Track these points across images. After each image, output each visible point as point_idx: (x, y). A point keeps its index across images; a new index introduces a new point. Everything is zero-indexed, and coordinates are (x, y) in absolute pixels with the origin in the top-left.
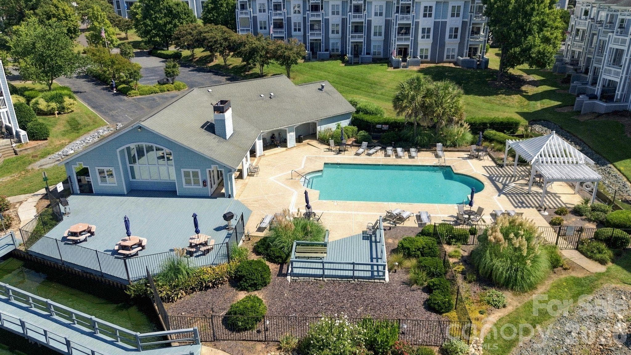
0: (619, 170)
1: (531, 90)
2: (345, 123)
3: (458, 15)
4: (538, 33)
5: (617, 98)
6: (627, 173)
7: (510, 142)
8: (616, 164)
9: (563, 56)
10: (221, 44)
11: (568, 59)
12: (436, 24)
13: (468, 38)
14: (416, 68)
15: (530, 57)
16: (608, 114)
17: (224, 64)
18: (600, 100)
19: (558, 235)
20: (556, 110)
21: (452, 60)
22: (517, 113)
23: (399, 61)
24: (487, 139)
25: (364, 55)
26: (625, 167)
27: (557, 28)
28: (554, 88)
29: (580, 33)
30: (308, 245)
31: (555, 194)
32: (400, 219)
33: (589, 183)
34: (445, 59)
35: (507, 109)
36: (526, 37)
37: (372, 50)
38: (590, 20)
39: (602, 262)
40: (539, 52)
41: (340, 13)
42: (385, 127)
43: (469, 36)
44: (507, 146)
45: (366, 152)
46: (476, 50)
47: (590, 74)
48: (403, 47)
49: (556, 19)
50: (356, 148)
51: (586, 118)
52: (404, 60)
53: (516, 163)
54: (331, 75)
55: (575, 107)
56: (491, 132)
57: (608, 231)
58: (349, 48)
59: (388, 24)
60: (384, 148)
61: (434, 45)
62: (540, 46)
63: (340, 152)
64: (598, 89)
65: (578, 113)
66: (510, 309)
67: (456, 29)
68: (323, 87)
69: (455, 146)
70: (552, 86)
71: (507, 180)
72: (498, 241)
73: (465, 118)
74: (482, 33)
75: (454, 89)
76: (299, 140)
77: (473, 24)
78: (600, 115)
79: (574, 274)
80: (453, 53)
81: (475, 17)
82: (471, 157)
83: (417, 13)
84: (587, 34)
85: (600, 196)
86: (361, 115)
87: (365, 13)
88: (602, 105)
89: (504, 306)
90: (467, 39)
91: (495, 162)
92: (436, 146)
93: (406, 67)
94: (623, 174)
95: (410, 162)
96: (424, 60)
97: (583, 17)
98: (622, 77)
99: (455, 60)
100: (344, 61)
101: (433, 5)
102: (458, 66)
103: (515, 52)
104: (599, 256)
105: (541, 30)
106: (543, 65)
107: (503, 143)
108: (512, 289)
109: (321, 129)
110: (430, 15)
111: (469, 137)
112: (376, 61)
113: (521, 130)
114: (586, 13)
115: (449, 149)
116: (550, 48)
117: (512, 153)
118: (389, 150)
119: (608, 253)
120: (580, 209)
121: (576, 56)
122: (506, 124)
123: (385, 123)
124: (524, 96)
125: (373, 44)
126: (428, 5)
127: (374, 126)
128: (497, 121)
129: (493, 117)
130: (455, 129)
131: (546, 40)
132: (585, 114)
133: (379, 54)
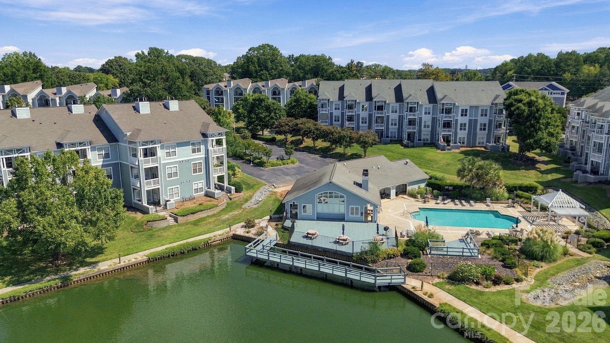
0: (602, 214)
1: (543, 167)
2: (423, 185)
3: (486, 115)
4: (545, 129)
5: (601, 173)
6: (608, 216)
7: (534, 197)
8: (600, 211)
9: (565, 144)
10: (314, 132)
11: (568, 146)
12: (470, 121)
13: (494, 130)
14: (457, 151)
15: (541, 145)
16: (596, 183)
17: (313, 145)
18: (591, 174)
19: (566, 243)
20: (561, 180)
21: (483, 145)
22: (535, 181)
23: (445, 146)
24: (517, 196)
25: (416, 141)
26: (605, 212)
27: (558, 126)
28: (559, 166)
29: (576, 128)
30: (435, 241)
31: (564, 226)
32: (478, 234)
33: (583, 218)
34: (477, 145)
35: (528, 179)
36: (537, 133)
37: (423, 137)
38: (581, 120)
39: (590, 253)
40: (546, 142)
41: (398, 112)
42: (451, 188)
43: (494, 129)
44: (532, 199)
45: (442, 203)
46: (499, 138)
47: (584, 157)
48: (446, 136)
49: (557, 120)
50: (436, 200)
51: (582, 185)
52: (449, 145)
53: (539, 210)
54: (395, 154)
55: (574, 178)
56: (520, 192)
57: (593, 240)
58: (405, 136)
59: (434, 120)
60: (453, 201)
61: (469, 134)
62: (547, 138)
63: (425, 202)
64: (588, 167)
65: (576, 182)
66: (544, 268)
67: (485, 125)
68: (407, 162)
69: (498, 200)
70: (558, 165)
71: (534, 218)
72: (535, 238)
73: (503, 183)
74: (503, 127)
75: (496, 166)
76: (397, 195)
77: (497, 121)
78: (590, 183)
79: (576, 257)
80: (483, 141)
81: (498, 116)
82: (509, 207)
83: (457, 113)
84: (580, 130)
85: (589, 226)
86: (433, 181)
87: (418, 112)
88: (591, 177)
89: (542, 267)
90: (492, 131)
91: (525, 209)
92: (486, 200)
93: (450, 150)
94: (605, 216)
95: (472, 208)
96: (462, 145)
97: (576, 117)
98: (602, 159)
99: (484, 145)
100: (402, 145)
101: (468, 108)
102: (487, 149)
103: (530, 142)
104: (588, 250)
105: (546, 128)
106: (551, 151)
107: (530, 199)
108: (545, 262)
109: (409, 188)
110: (466, 115)
111: (506, 195)
112: (426, 145)
113: (539, 191)
114: (578, 114)
115: (493, 202)
116: (553, 140)
117: (536, 204)
118: (457, 201)
119: (594, 250)
120: (578, 231)
121: (574, 144)
122: (529, 187)
123: (451, 186)
124: (538, 171)
125: (423, 133)
126: (464, 108)
127: (444, 187)
128: (523, 185)
129: (520, 183)
130: (497, 190)
131: (551, 135)
132: (581, 183)
133: (427, 140)
